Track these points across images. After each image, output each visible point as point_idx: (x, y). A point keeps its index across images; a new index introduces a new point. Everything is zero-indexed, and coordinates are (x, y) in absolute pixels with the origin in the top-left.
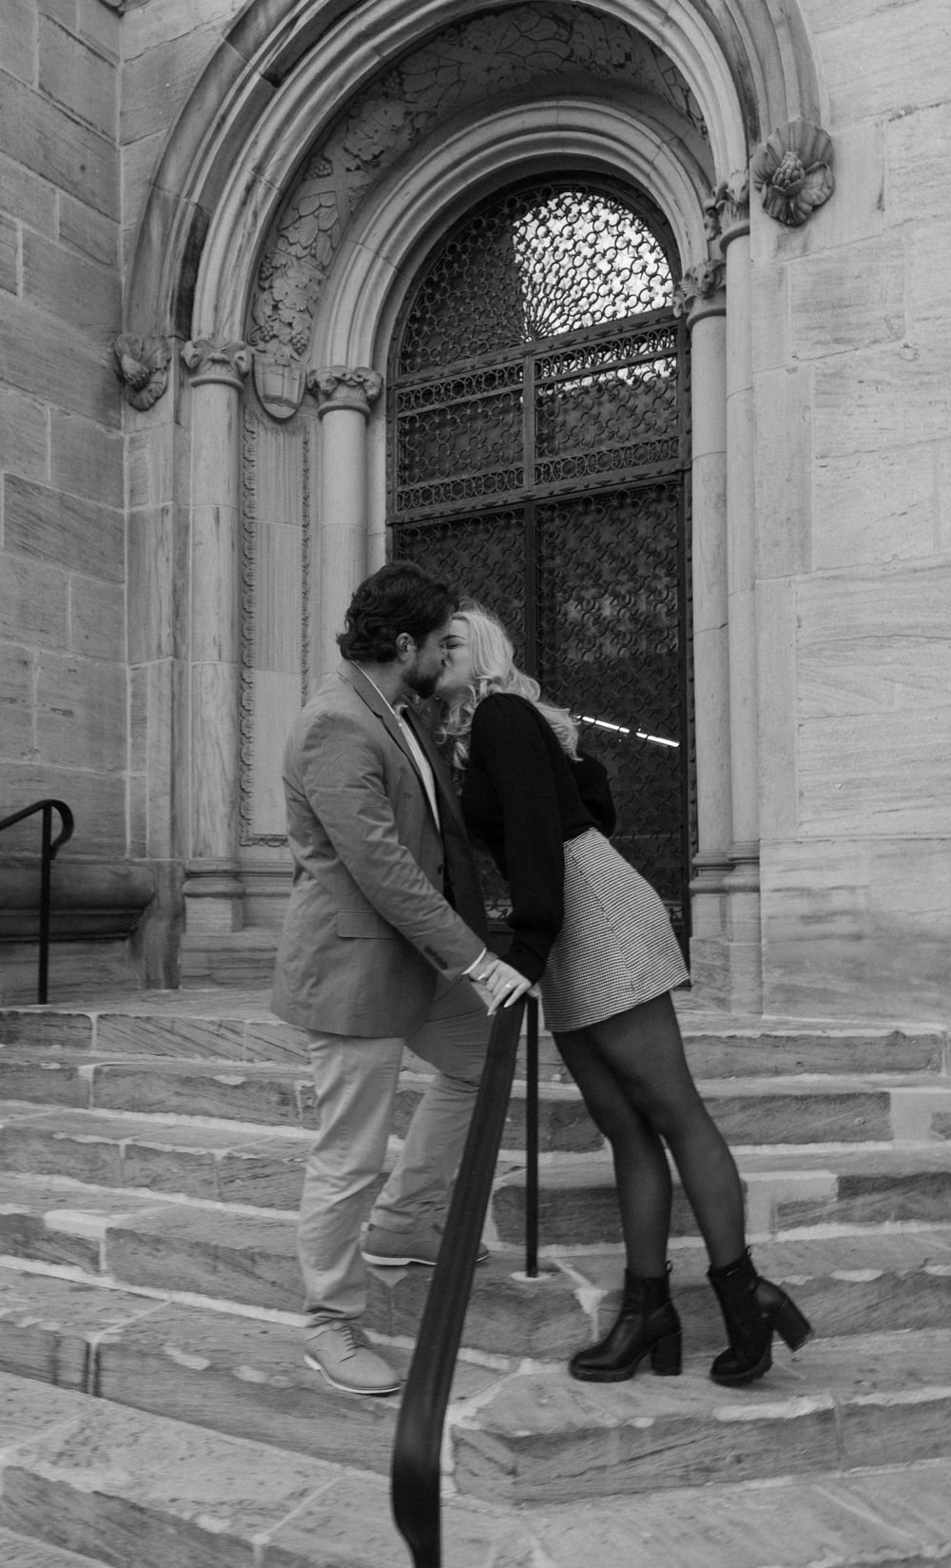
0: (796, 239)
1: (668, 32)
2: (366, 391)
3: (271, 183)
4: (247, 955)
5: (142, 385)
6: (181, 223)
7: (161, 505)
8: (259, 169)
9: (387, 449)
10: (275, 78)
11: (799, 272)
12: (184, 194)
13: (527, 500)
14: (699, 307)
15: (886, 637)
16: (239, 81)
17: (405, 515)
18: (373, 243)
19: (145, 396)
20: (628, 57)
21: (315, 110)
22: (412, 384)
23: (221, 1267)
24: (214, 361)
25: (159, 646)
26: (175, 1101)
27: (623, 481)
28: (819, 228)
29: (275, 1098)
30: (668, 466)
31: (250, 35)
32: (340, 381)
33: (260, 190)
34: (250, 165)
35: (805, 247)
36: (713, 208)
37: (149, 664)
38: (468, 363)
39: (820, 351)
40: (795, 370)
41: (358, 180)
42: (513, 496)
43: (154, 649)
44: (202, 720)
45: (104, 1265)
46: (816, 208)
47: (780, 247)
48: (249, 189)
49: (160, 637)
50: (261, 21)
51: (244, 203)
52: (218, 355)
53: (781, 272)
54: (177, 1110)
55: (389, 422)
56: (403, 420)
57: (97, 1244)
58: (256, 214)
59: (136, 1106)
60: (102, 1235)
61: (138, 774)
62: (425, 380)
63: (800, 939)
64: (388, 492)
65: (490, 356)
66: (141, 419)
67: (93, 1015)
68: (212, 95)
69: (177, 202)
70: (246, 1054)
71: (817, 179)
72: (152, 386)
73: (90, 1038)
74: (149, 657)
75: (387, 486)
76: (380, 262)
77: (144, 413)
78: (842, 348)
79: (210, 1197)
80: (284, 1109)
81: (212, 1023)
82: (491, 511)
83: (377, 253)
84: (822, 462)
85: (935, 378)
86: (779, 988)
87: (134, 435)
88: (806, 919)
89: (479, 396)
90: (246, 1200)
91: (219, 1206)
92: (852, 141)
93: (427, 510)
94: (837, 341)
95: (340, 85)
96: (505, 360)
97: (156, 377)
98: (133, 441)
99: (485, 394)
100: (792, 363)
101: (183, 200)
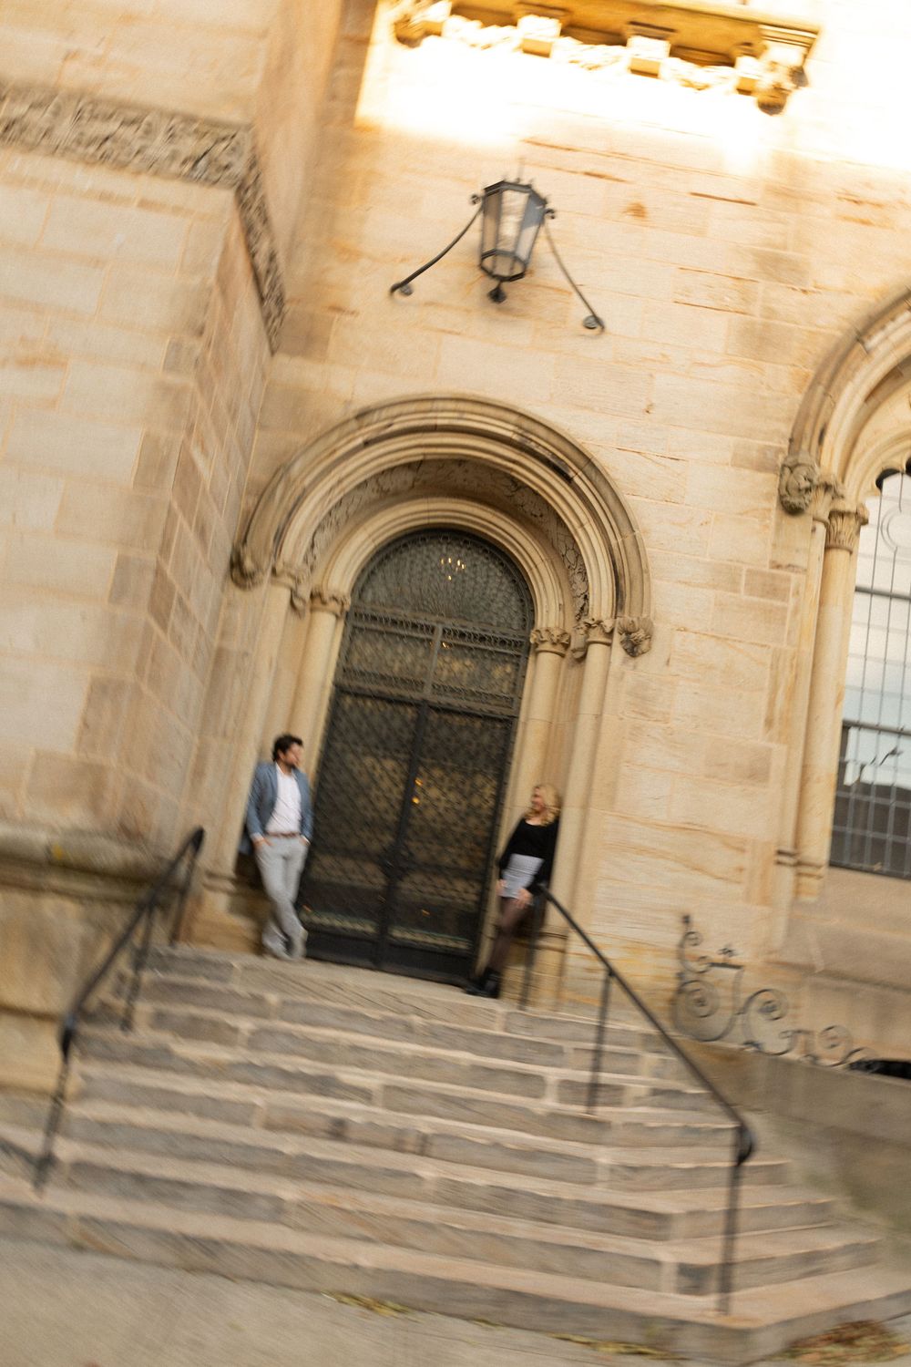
0: (632, 662)
1: (580, 531)
2: (343, 607)
3: (343, 489)
5: (250, 576)
6: (292, 494)
8: (340, 482)
10: (367, 444)
11: (630, 678)
12: (300, 480)
13: (425, 700)
14: (547, 646)
15: (642, 850)
16: (350, 438)
17: (346, 682)
18: (370, 530)
19: (250, 583)
20: (541, 516)
21: (378, 466)
22: (366, 610)
27: (480, 710)
28: (641, 660)
31: (367, 420)
32: (335, 599)
33: (337, 491)
34: (336, 478)
35: (635, 667)
36: (590, 625)
37: (214, 740)
38: (402, 612)
39: (633, 715)
40: (621, 719)
42: (416, 696)
43: (220, 733)
46: (643, 653)
47: (624, 662)
48: (331, 489)
49: (226, 726)
50: (376, 416)
51: (327, 493)
53: (623, 673)
55: (345, 624)
56: (354, 627)
58: (330, 502)
62: (373, 610)
63: (583, 979)
64: (338, 665)
65: (417, 614)
66: (238, 592)
68: (334, 437)
69: (294, 481)
71: (646, 642)
72: (255, 578)
74: (214, 737)
75: (338, 661)
77: (245, 591)
78: (642, 717)
82: (401, 699)
83: (370, 536)
84: (627, 764)
85: (679, 746)
89: (406, 633)
92: (661, 630)
93: (361, 684)
94: (642, 714)
95: (398, 459)
96: (426, 621)
99: (410, 633)
100: (621, 716)
101: (298, 483)
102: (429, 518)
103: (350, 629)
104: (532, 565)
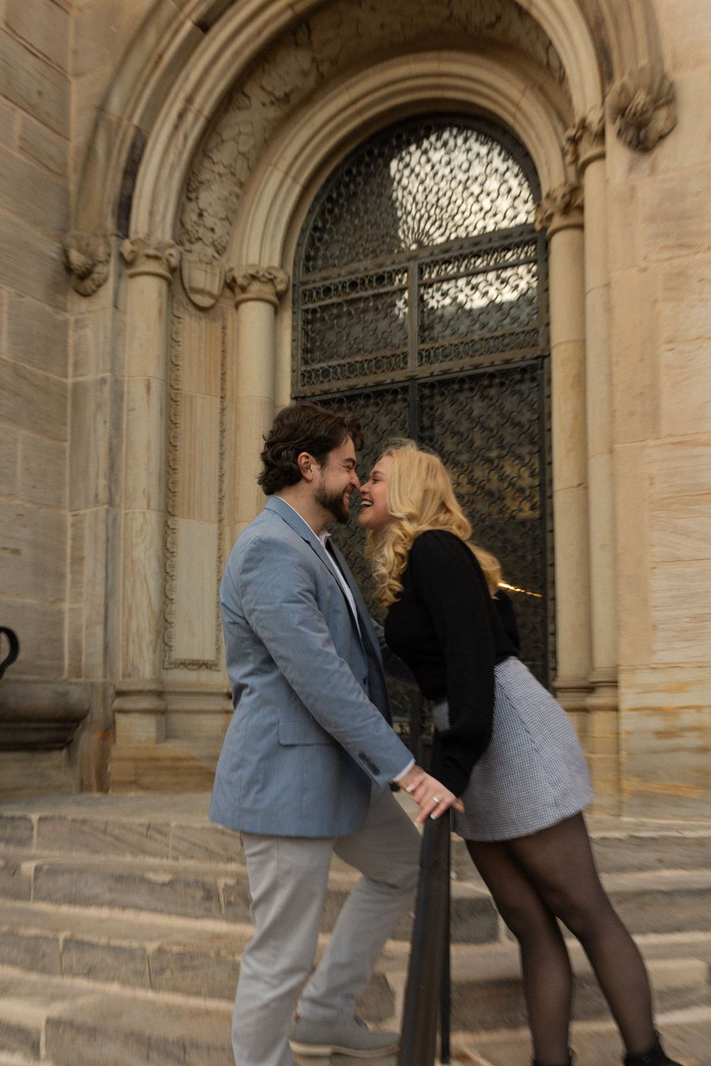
0: (646, 163)
2: (275, 286)
3: (199, 112)
4: (169, 763)
5: (85, 275)
6: (123, 141)
7: (102, 375)
8: (189, 100)
9: (293, 335)
10: (204, 26)
11: (648, 191)
12: (126, 117)
13: (412, 379)
14: (557, 222)
16: (174, 26)
17: (307, 390)
18: (283, 165)
19: (89, 284)
21: (237, 54)
22: (314, 282)
23: (154, 1055)
24: (148, 257)
25: (97, 495)
26: (108, 896)
27: (492, 364)
28: (666, 154)
29: (199, 894)
30: (530, 353)
32: (254, 277)
33: (190, 117)
34: (182, 96)
35: (653, 170)
36: (574, 138)
37: (87, 511)
38: (361, 266)
39: (666, 254)
40: (644, 270)
41: (272, 113)
42: (399, 375)
43: (92, 498)
44: (133, 561)
45: (43, 1052)
46: (662, 137)
47: (632, 168)
48: (181, 116)
49: (97, 488)
51: (176, 127)
52: (151, 252)
53: (633, 189)
54: (112, 904)
55: (294, 313)
56: (307, 311)
57: (39, 1033)
58: (186, 137)
59: (73, 900)
60: (43, 1023)
61: (76, 606)
62: (325, 279)
63: (654, 752)
64: (293, 371)
65: (380, 260)
66: (84, 304)
67: (34, 817)
68: (151, 37)
69: (119, 125)
70: (171, 853)
71: (665, 112)
72: (95, 276)
73: (31, 837)
74: (87, 506)
75: (292, 366)
76: (289, 181)
77: (88, 298)
78: (684, 252)
79: (142, 986)
80: (207, 905)
81: (141, 825)
82: (380, 388)
83: (287, 174)
84: (669, 346)
86: (638, 794)
87: (79, 316)
88: (660, 734)
89: (370, 292)
90: (175, 989)
91: (150, 995)
92: (690, 83)
93: (326, 386)
95: (259, 32)
96: (393, 263)
97: (99, 268)
98: (77, 321)
99: (376, 291)
100: (643, 264)
101: (125, 122)
102: (360, 112)
103: (300, 316)
104: (512, 109)
